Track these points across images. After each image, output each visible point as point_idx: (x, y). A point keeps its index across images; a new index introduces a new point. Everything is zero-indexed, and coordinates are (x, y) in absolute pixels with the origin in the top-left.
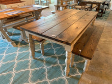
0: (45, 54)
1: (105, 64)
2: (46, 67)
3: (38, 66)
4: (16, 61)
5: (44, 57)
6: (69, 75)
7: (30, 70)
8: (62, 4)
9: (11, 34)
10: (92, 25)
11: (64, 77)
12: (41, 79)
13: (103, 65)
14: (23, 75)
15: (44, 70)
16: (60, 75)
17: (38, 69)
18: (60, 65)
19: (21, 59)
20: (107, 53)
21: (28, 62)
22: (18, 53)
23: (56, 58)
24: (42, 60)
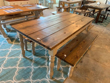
0: (36, 54)
1: (91, 71)
2: (33, 67)
3: (26, 65)
4: (7, 58)
5: (34, 57)
6: (52, 78)
7: (17, 67)
8: (64, 6)
9: (10, 30)
10: (87, 31)
11: (48, 79)
12: (25, 78)
13: (89, 72)
14: (10, 72)
15: (31, 70)
16: (44, 77)
17: (25, 68)
18: (47, 67)
19: (12, 56)
20: (96, 60)
21: (18, 60)
22: (10, 50)
23: (45, 59)
24: (31, 60)
